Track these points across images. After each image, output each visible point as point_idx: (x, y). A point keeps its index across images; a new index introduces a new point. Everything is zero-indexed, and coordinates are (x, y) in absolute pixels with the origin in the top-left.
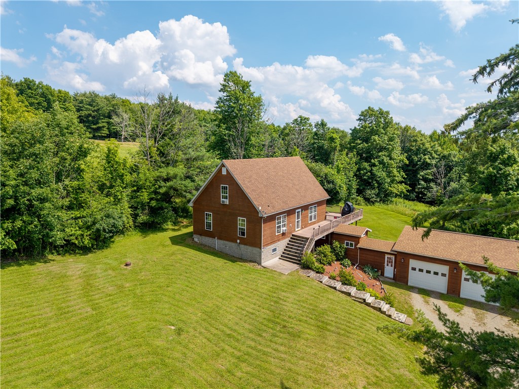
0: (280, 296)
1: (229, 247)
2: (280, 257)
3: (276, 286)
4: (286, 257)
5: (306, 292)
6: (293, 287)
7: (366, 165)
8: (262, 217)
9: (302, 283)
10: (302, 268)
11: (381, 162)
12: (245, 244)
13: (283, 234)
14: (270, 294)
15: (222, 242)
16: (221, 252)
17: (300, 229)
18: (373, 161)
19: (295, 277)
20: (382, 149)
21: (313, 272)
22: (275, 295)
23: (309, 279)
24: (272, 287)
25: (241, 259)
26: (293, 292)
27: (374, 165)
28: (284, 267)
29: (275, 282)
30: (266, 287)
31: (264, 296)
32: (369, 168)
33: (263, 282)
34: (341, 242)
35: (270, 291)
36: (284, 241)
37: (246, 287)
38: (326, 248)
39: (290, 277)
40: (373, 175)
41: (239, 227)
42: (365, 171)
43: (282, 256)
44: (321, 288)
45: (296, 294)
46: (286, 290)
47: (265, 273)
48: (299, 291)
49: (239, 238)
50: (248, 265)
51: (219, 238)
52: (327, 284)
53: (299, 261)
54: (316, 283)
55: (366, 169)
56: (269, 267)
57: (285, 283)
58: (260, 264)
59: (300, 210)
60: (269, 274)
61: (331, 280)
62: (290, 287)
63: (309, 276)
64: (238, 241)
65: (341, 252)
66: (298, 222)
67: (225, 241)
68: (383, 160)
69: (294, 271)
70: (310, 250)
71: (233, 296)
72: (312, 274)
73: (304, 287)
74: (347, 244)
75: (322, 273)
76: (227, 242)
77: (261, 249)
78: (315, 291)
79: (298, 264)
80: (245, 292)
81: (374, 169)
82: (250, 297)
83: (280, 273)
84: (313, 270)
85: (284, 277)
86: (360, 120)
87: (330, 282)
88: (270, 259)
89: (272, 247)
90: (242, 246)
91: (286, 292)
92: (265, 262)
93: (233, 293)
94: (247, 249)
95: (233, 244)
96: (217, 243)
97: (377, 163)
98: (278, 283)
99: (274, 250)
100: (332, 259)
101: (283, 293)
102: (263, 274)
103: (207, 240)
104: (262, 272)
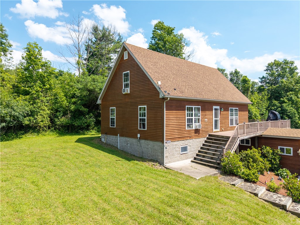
0: (180, 214)
1: (130, 144)
2: (192, 159)
3: (176, 194)
4: (199, 159)
5: (231, 210)
6: (207, 199)
7: (276, 102)
8: (164, 99)
9: (223, 194)
10: (221, 174)
11: (290, 100)
12: (146, 139)
13: (197, 131)
14: (162, 207)
15: (124, 139)
16: (122, 151)
17: (219, 130)
18: (282, 99)
19: (211, 184)
20: (289, 90)
21: (239, 180)
22: (170, 210)
23: (234, 188)
24: (169, 196)
25: (141, 158)
26: (206, 207)
27: (284, 102)
28: (197, 170)
29: (177, 188)
30: (158, 195)
31: (150, 210)
32: (278, 105)
33: (156, 186)
34: (274, 147)
35: (163, 202)
36: (198, 140)
37: (124, 191)
38: (255, 152)
39: (203, 184)
40: (284, 110)
41: (139, 118)
42: (275, 107)
43: (195, 159)
44: (258, 204)
45: (211, 212)
46: (193, 202)
47: (164, 174)
48: (217, 207)
49: (140, 132)
50: (146, 164)
51: (121, 135)
52: (266, 198)
53: (219, 164)
54: (247, 195)
55: (276, 105)
56: (174, 168)
57: (193, 192)
58: (161, 163)
59: (218, 107)
60: (170, 176)
61: (272, 194)
62: (201, 199)
63: (234, 185)
64: (139, 136)
65: (275, 159)
66: (216, 121)
67: (126, 138)
68: (291, 98)
69: (211, 176)
70: (234, 150)
71: (91, 205)
72: (239, 182)
73: (228, 201)
74: (282, 150)
75: (254, 182)
76: (128, 139)
77: (163, 143)
78: (247, 210)
79: (216, 168)
80: (117, 200)
81: (284, 105)
82: (120, 210)
83: (189, 176)
84: (240, 177)
85: (193, 183)
86: (267, 70)
87: (272, 196)
88: (178, 160)
89: (181, 144)
90: (143, 141)
91: (192, 205)
92: (170, 162)
93: (96, 199)
94: (148, 145)
95: (134, 140)
96: (119, 141)
97: (286, 101)
98: (181, 190)
99: (184, 149)
100: (265, 167)
101: (188, 209)
102: (162, 176)
103: (111, 139)
104: (161, 173)
